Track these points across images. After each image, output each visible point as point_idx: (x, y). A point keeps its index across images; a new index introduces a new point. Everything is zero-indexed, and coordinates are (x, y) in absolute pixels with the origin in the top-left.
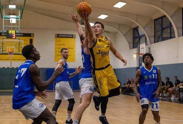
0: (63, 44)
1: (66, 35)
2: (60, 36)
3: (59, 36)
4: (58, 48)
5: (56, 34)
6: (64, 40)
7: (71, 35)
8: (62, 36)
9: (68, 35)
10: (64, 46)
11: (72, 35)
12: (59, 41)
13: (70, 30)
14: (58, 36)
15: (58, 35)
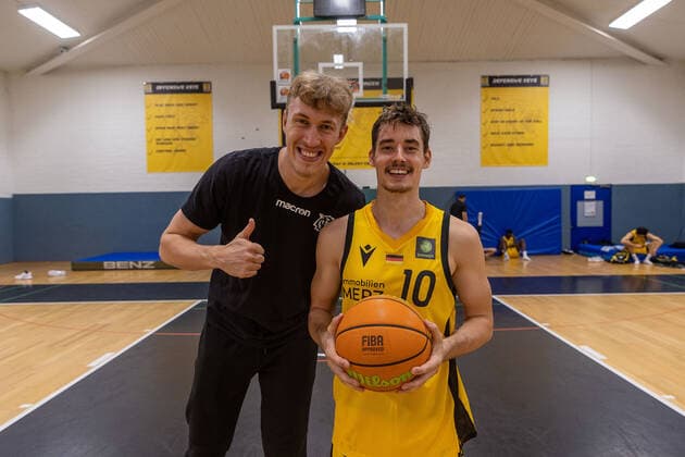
0: (508, 107)
1: (517, 77)
2: (497, 81)
3: (495, 81)
4: (492, 122)
5: (484, 77)
6: (509, 96)
7: (534, 77)
8: (504, 81)
9: (523, 77)
10: (512, 113)
11: (539, 77)
12: (494, 99)
13: (531, 60)
14: (491, 82)
15: (491, 78)
